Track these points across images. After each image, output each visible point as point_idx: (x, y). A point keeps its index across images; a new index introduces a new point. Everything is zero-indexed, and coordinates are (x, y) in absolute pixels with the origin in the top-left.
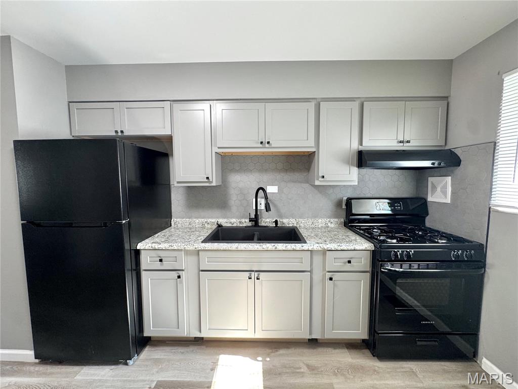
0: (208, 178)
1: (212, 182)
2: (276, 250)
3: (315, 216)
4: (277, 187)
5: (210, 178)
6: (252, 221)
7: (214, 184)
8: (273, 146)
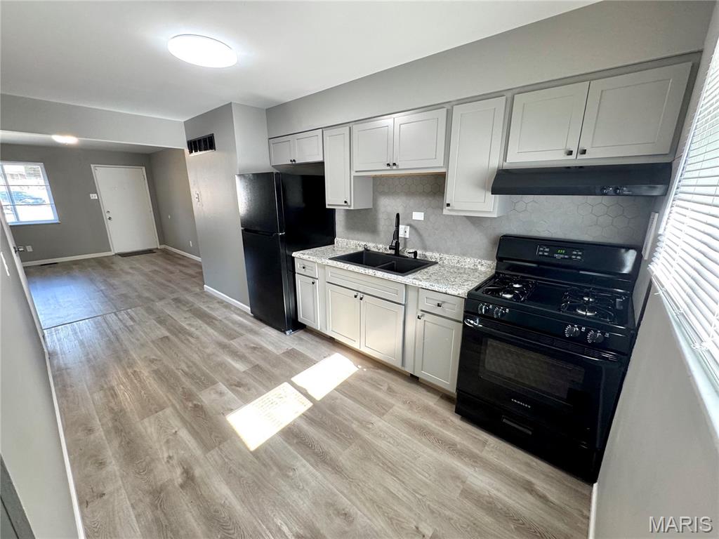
0: (346, 202)
1: (350, 206)
2: (374, 277)
3: (464, 254)
4: (423, 213)
5: (349, 202)
6: (393, 249)
7: (352, 208)
8: (400, 168)
